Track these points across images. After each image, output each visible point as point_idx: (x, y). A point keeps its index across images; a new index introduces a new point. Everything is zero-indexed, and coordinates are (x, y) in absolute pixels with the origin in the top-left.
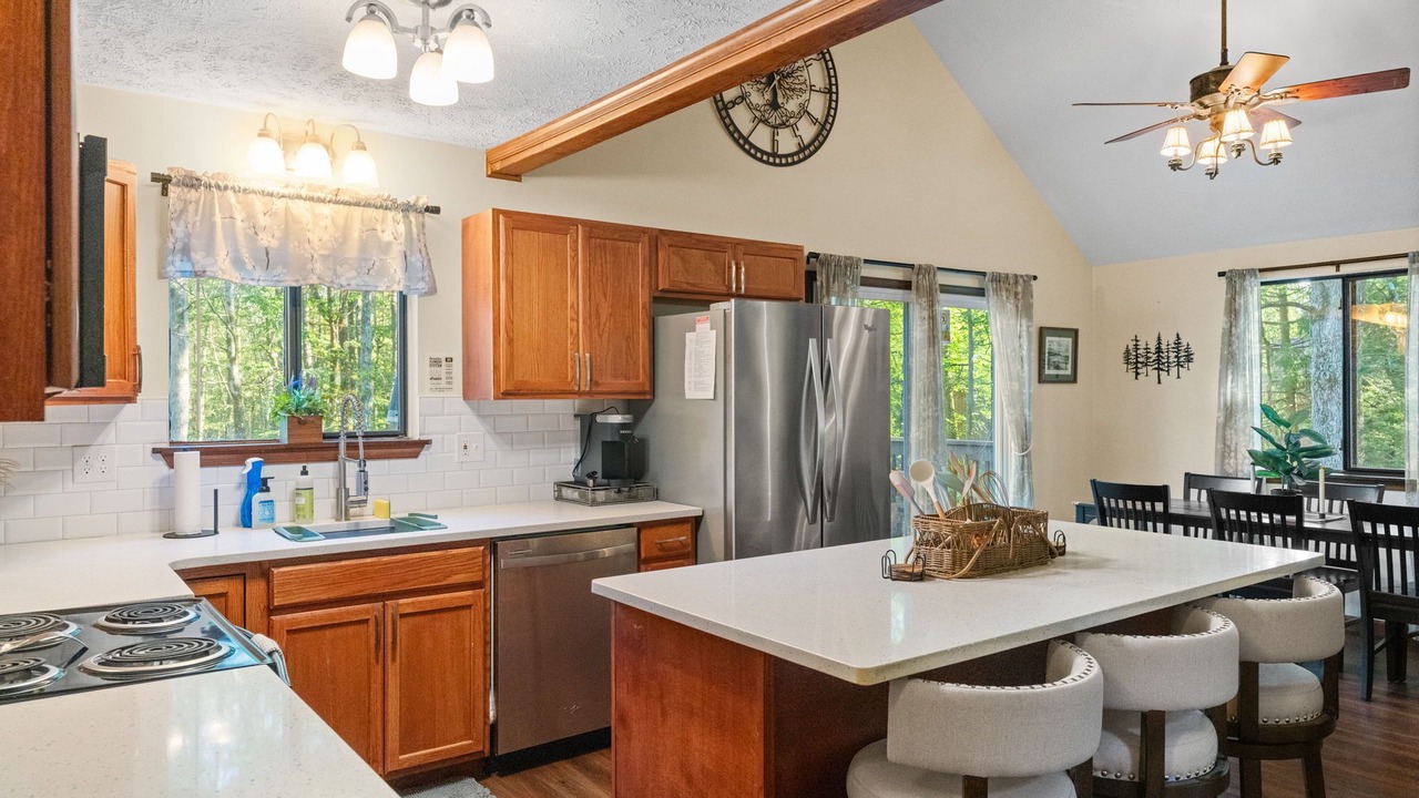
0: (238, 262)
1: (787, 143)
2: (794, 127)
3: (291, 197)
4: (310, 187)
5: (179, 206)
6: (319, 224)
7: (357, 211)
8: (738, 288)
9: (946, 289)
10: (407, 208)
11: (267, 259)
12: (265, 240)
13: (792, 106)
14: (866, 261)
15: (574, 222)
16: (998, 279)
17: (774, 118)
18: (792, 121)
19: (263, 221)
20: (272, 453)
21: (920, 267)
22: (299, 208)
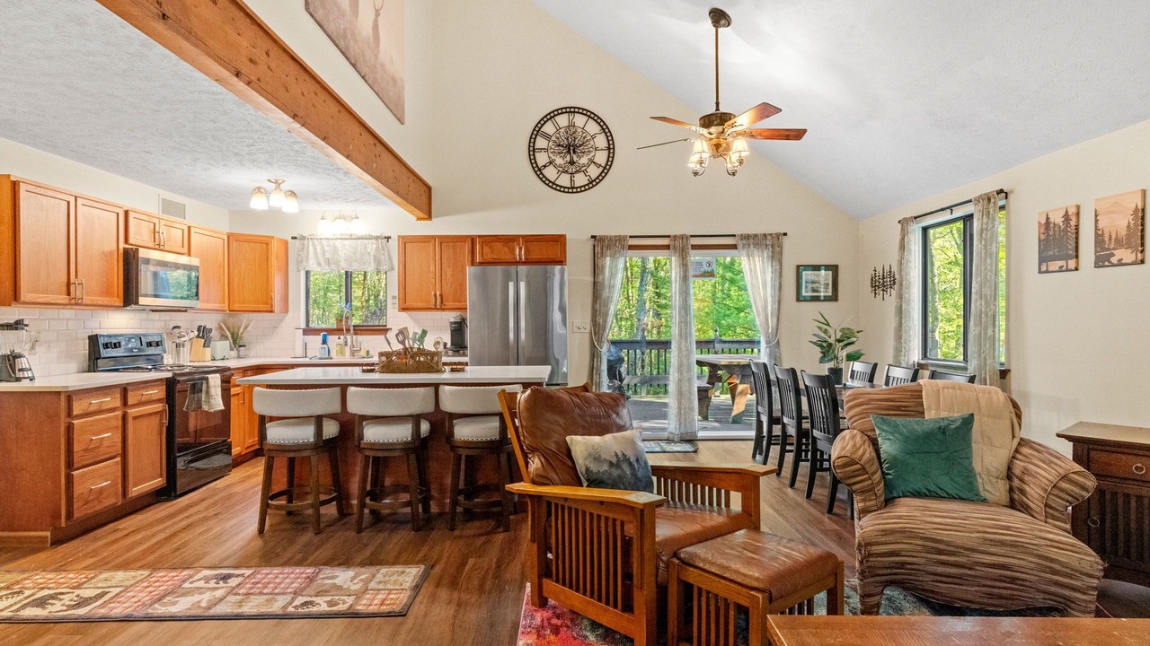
0: (319, 264)
1: (580, 180)
2: (585, 172)
3: (336, 239)
4: (342, 235)
5: (301, 247)
6: (345, 249)
7: (359, 241)
8: (520, 258)
9: (695, 247)
10: (377, 238)
11: (328, 262)
12: (328, 255)
13: (584, 160)
14: (630, 237)
15: (434, 237)
16: (746, 237)
17: (572, 169)
18: (583, 169)
19: (327, 248)
20: (331, 332)
21: (675, 237)
22: (338, 243)
